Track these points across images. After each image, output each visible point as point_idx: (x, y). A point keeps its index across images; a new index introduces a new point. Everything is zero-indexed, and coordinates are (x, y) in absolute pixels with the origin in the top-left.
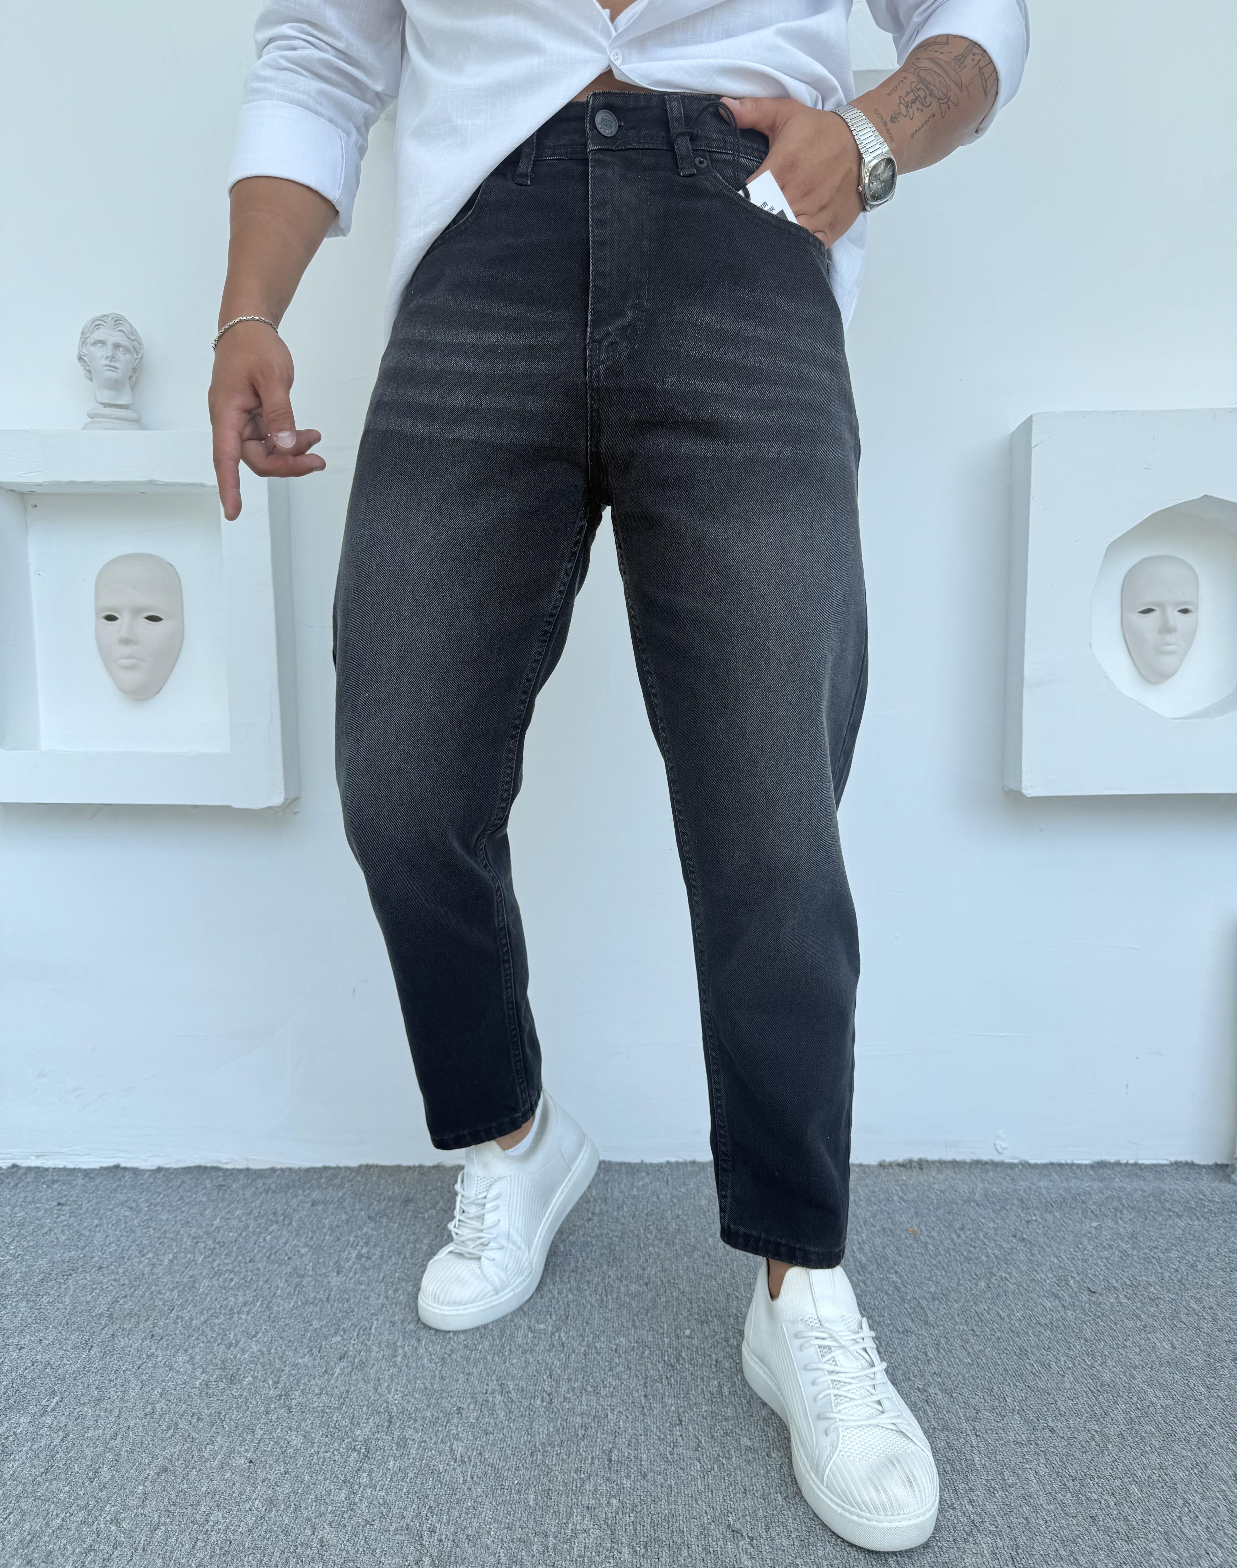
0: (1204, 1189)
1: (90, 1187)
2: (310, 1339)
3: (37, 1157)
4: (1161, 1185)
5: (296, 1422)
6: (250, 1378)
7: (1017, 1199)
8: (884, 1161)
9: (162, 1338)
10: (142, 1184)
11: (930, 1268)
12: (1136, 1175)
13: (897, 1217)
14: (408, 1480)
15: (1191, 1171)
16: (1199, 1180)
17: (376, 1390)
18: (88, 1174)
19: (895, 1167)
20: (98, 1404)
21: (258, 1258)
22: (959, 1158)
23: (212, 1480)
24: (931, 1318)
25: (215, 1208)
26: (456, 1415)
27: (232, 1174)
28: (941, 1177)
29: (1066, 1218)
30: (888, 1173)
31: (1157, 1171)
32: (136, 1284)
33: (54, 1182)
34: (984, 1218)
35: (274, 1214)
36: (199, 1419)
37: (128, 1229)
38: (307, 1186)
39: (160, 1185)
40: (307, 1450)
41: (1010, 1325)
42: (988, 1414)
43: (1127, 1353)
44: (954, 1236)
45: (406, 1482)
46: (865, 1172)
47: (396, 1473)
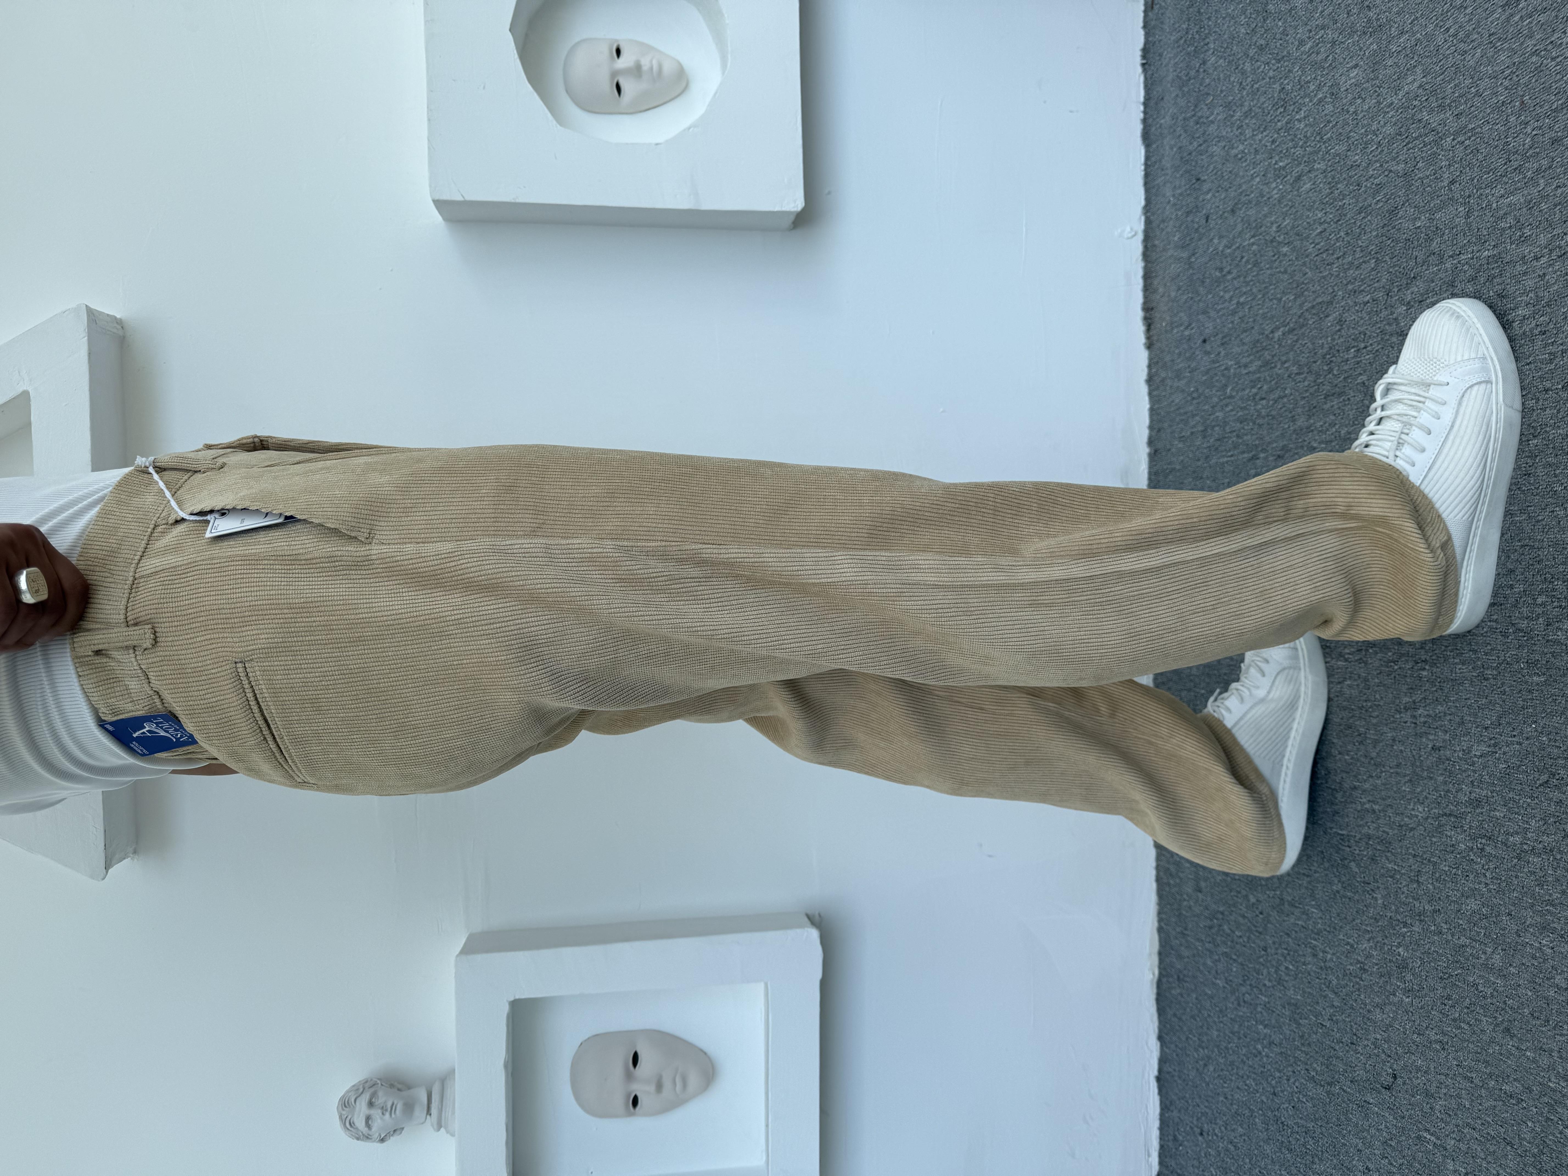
0: (1173, 38)
1: (1181, 1105)
2: (1355, 893)
3: (1149, 1156)
4: (1170, 78)
5: (1450, 905)
6: (1400, 950)
7: (1187, 216)
8: (1145, 344)
9: (1355, 1035)
10: (1177, 1055)
11: (1267, 300)
12: (1156, 104)
13: (1207, 331)
14: (1517, 798)
15: (1152, 51)
16: (1162, 43)
17: (1412, 829)
18: (1165, 1107)
19: (1151, 333)
20: (1432, 1095)
21: (1262, 944)
22: (1140, 273)
23: (1520, 985)
24: (1327, 298)
25: (1205, 985)
26: (1442, 752)
27: (1165, 969)
28: (1161, 290)
29: (1207, 170)
30: (1157, 341)
31: (1152, 84)
32: (1292, 1060)
33: (1175, 1139)
34: (1208, 249)
35: (1211, 928)
36: (1449, 998)
37: (1230, 1068)
38: (1178, 897)
39: (1179, 1038)
40: (1483, 895)
41: (1332, 223)
42: (1435, 243)
43: (1362, 111)
44: (1229, 277)
45: (1519, 800)
46: (1157, 362)
47: (1509, 810)
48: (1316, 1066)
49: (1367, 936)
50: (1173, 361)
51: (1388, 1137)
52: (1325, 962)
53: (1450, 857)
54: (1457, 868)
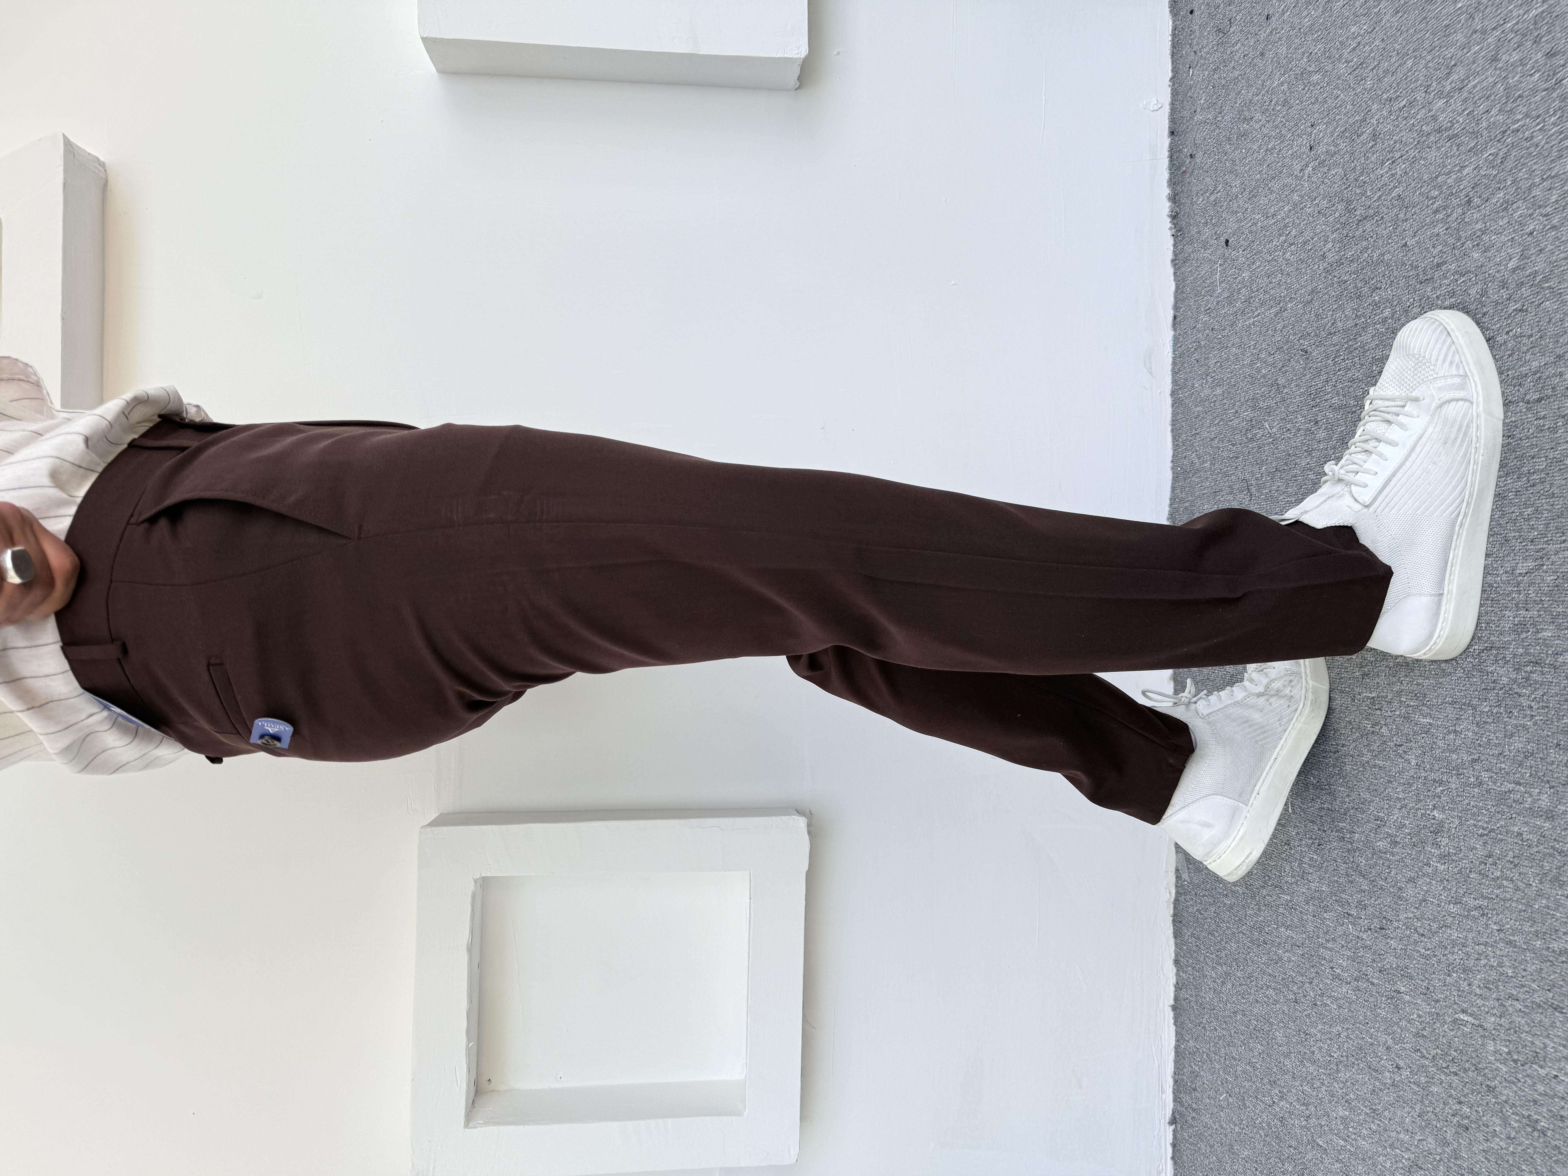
1: (1197, 1032)
3: (1162, 1091)
10: (1194, 978)
18: (1181, 1038)
19: (1177, 211)
22: (1166, 148)
28: (1188, 160)
33: (1191, 1071)
39: (1196, 958)
48: (1341, 962)
49: (1399, 805)
50: (1199, 232)
51: (1420, 1027)
52: (1352, 844)
53: (1491, 696)
54: (1499, 706)
